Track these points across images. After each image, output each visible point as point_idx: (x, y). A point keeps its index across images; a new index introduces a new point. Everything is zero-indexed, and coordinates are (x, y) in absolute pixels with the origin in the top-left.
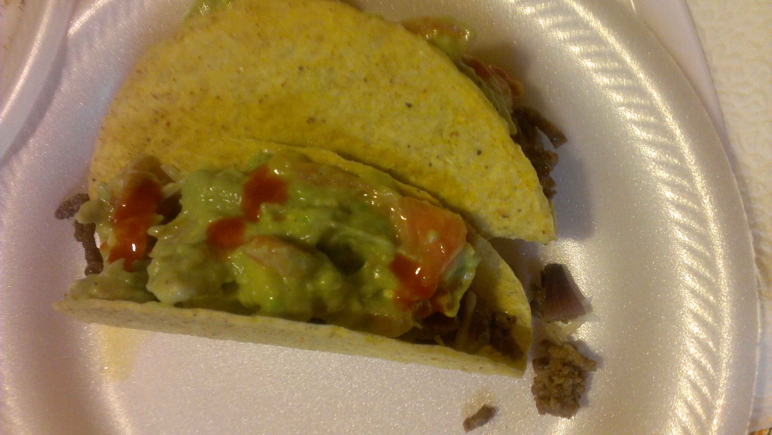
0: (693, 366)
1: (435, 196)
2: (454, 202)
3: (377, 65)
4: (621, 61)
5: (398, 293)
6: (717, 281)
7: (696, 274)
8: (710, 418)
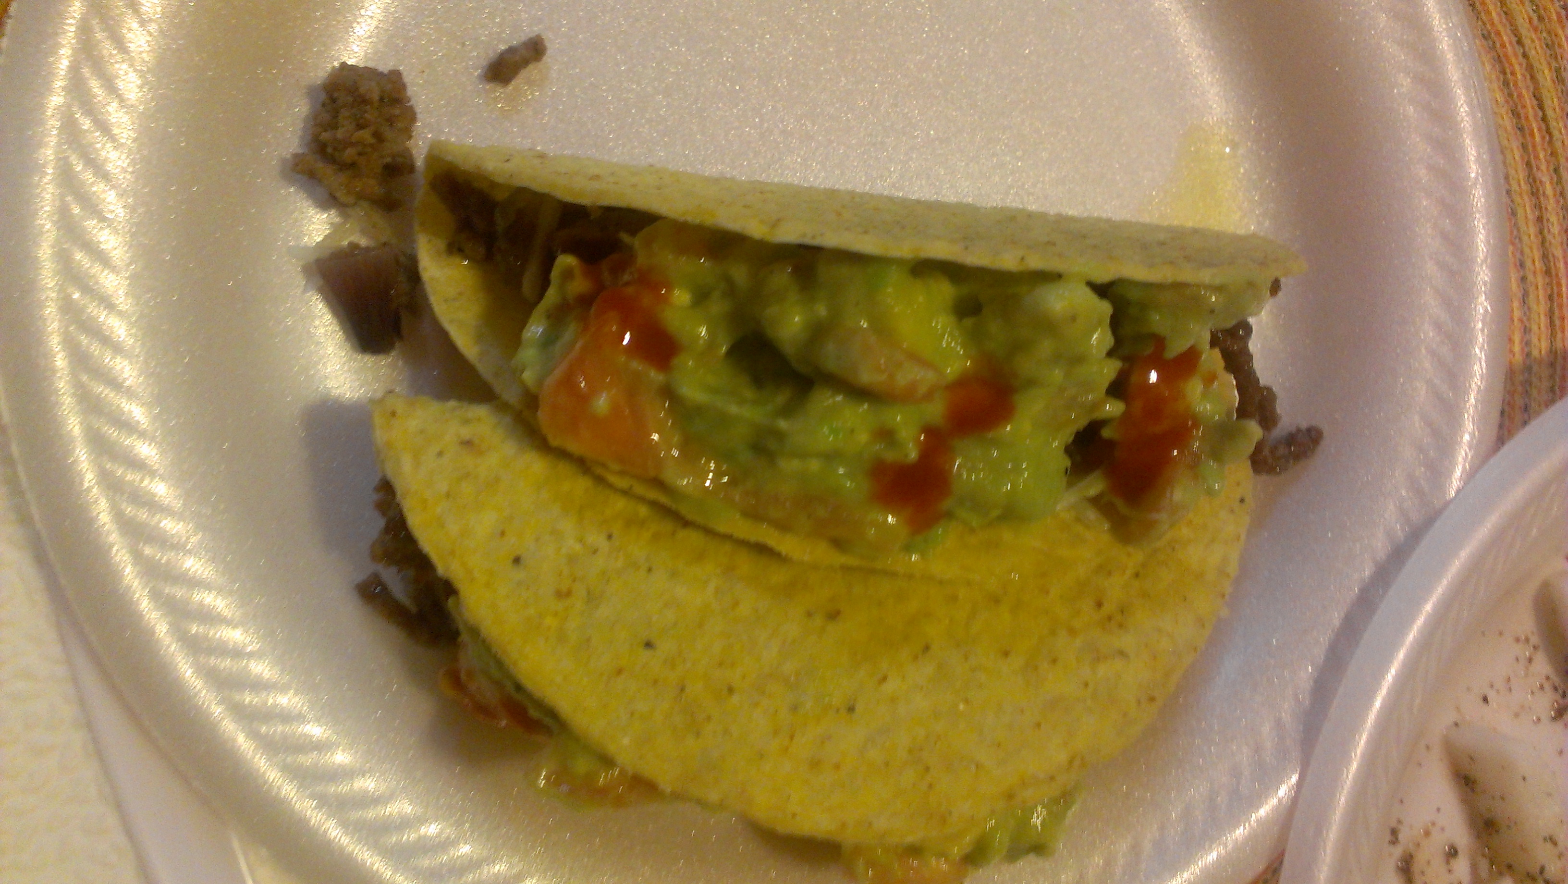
0: (109, 167)
1: (600, 480)
2: (564, 468)
3: (709, 718)
4: (254, 735)
5: (665, 300)
6: (67, 327)
7: (106, 340)
8: (74, 69)
